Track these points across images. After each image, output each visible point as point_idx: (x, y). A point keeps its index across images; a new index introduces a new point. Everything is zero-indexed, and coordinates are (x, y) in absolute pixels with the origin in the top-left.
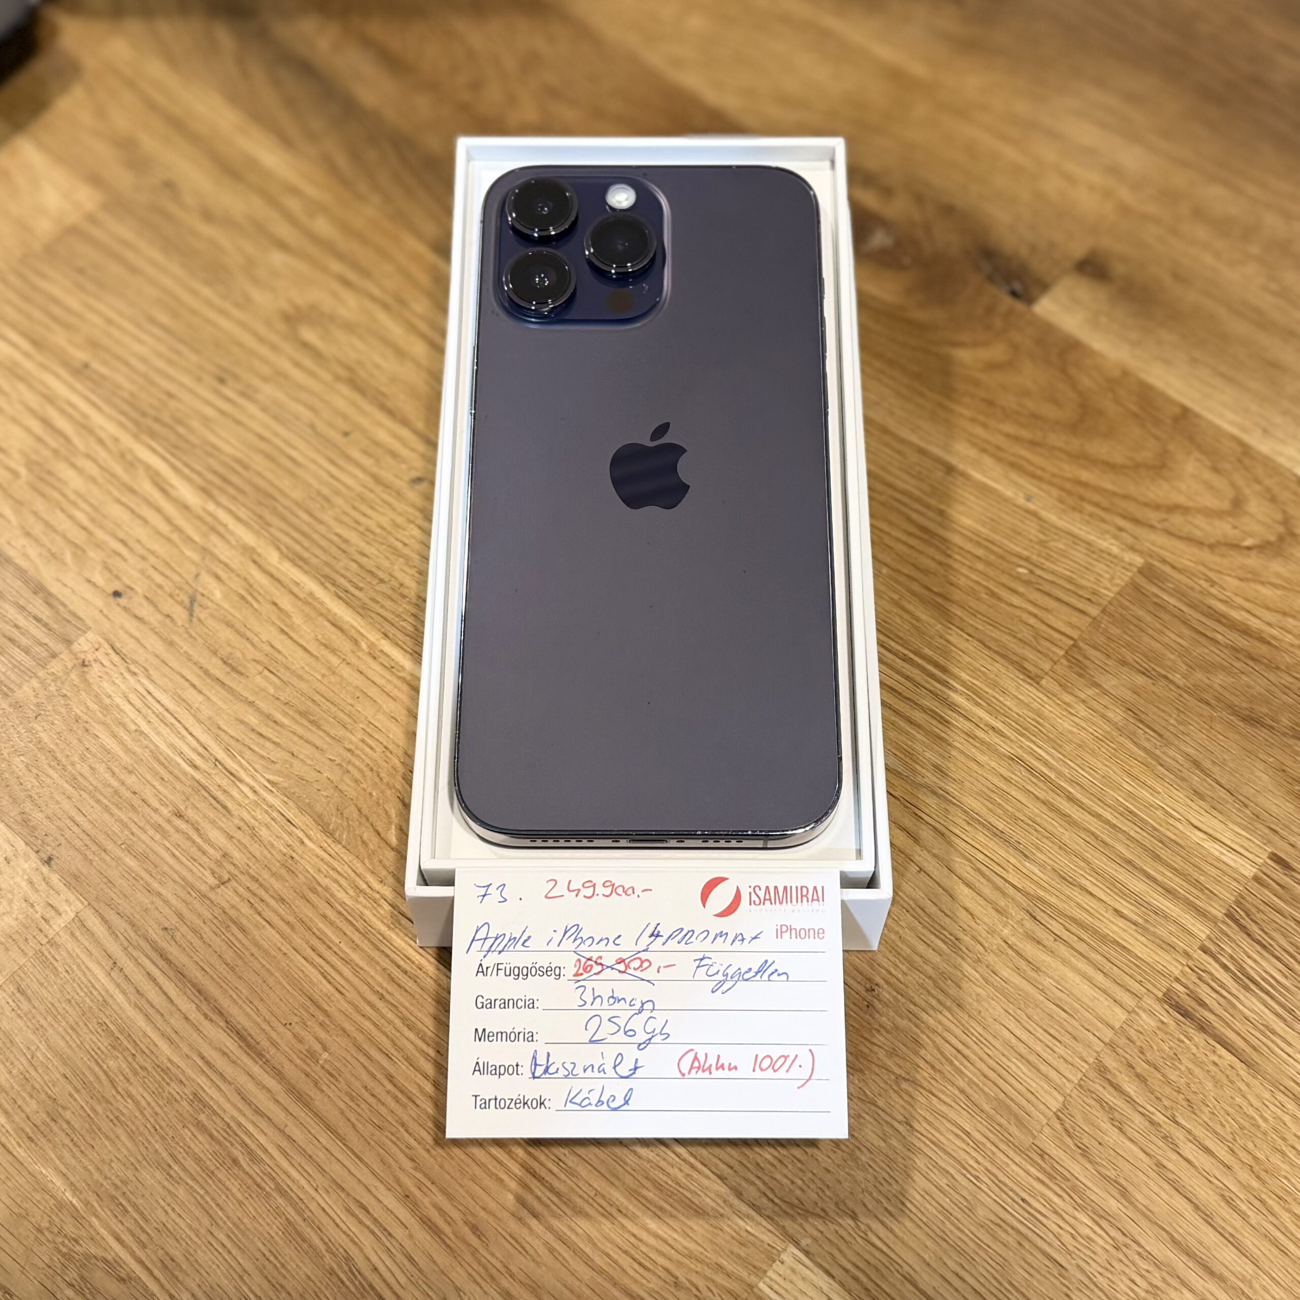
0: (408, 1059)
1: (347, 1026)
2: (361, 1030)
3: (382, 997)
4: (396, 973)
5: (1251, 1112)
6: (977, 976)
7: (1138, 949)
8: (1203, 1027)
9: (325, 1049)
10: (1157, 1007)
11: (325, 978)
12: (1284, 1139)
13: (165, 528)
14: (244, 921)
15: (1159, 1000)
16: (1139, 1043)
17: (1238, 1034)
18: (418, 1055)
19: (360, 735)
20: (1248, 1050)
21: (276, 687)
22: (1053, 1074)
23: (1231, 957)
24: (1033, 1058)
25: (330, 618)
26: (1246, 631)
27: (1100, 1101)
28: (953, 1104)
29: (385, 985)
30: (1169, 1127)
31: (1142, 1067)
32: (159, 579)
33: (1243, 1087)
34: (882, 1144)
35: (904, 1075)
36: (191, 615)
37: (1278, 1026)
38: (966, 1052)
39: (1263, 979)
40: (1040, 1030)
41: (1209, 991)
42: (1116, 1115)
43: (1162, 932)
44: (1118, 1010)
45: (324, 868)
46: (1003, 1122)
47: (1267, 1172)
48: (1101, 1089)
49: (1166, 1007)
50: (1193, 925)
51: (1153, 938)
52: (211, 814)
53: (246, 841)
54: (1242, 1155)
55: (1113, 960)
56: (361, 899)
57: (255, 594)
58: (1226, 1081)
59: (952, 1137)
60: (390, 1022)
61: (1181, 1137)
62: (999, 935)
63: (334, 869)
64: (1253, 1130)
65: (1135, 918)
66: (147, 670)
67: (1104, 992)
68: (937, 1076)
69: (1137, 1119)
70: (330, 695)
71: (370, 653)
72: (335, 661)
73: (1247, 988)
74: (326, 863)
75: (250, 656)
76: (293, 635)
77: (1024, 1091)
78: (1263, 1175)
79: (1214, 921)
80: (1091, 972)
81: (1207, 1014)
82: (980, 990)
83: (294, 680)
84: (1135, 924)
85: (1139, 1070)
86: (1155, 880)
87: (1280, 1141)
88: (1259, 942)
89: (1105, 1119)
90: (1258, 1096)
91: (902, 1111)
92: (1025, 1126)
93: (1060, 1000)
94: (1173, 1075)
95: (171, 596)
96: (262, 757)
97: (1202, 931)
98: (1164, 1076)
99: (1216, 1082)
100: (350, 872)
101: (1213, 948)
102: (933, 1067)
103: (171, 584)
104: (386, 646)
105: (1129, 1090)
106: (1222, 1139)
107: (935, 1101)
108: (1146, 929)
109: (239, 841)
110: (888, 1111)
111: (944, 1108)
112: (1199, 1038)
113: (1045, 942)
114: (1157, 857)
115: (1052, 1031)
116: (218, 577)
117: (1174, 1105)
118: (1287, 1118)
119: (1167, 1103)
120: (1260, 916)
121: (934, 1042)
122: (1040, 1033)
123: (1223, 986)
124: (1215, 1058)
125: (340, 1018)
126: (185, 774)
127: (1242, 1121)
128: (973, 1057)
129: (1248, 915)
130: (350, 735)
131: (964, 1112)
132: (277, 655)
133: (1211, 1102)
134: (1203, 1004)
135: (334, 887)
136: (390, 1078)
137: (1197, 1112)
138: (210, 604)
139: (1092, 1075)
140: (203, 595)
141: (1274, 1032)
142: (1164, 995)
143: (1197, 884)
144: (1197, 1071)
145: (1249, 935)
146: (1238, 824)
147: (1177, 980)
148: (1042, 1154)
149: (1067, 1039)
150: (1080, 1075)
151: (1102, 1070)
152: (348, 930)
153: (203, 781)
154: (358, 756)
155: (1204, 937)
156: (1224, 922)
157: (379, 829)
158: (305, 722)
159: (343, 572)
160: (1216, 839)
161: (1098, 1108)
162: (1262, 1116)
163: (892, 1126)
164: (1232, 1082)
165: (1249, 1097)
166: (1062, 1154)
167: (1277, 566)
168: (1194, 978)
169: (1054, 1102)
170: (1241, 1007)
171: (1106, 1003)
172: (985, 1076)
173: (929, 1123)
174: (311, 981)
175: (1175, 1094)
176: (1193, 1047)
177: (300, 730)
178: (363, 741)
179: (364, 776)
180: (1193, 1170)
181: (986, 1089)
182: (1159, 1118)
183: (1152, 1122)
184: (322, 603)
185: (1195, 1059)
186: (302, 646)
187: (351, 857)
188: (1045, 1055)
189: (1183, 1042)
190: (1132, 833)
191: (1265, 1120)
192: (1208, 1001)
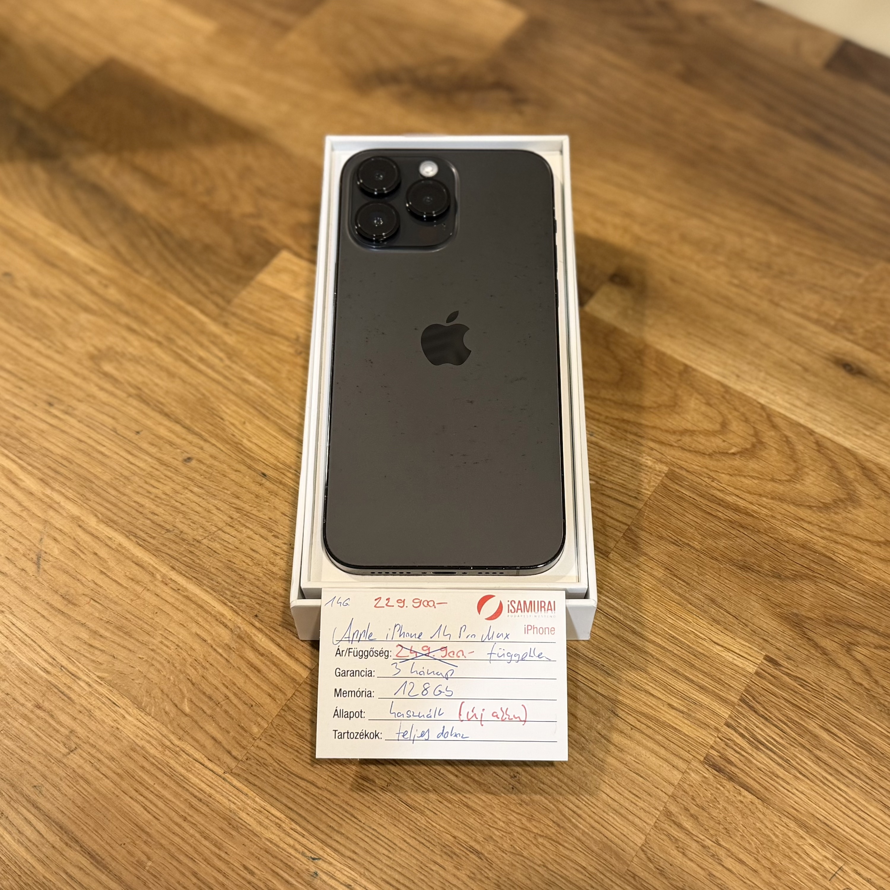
0: (206, 860)
1: (163, 842)
2: (172, 843)
3: (185, 819)
4: (194, 801)
5: (767, 832)
6: (583, 759)
7: (686, 730)
8: (731, 778)
9: (149, 859)
10: (700, 767)
11: (146, 809)
12: (790, 848)
13: (17, 509)
14: (88, 776)
15: (701, 762)
16: (691, 794)
17: (754, 780)
18: (212, 856)
19: (160, 639)
20: (762, 790)
21: (100, 612)
22: (637, 821)
23: (746, 728)
24: (623, 811)
25: (134, 560)
26: (736, 509)
27: (669, 836)
28: (574, 849)
29: (187, 810)
30: (715, 848)
31: (694, 809)
32: (15, 545)
33: (761, 816)
34: (528, 882)
35: (539, 833)
36: (39, 567)
37: (780, 772)
38: (580, 812)
39: (768, 741)
40: (627, 792)
41: (733, 752)
42: (680, 844)
43: (699, 716)
44: (676, 772)
45: (140, 733)
46: (607, 857)
47: (780, 871)
48: (669, 828)
49: (707, 766)
50: (720, 709)
51: (695, 721)
52: (61, 704)
53: (86, 720)
54: (764, 862)
55: (670, 738)
56: (167, 752)
57: (81, 548)
58: (749, 813)
59: (575, 872)
60: (192, 836)
61: (723, 855)
62: (595, 730)
63: (147, 734)
64: (769, 844)
65: (682, 708)
66: (11, 609)
67: (666, 760)
68: (562, 831)
69: (694, 845)
70: (137, 613)
71: (162, 582)
72: (139, 589)
73: (757, 748)
74: (141, 730)
75: (80, 591)
76: (109, 574)
77: (619, 834)
78: (779, 874)
79: (733, 704)
80: (657, 748)
81: (733, 769)
82: (585, 769)
83: (112, 606)
84: (682, 712)
85: (692, 812)
86: (692, 681)
87: (788, 850)
88: (763, 716)
89: (673, 848)
90: (771, 821)
91: (540, 858)
92: (622, 859)
93: (638, 769)
94: (715, 812)
95: (24, 555)
96: (93, 661)
97: (725, 712)
98: (709, 814)
99: (743, 815)
100: (158, 734)
101: (733, 723)
102: (558, 825)
103: (24, 547)
104: (173, 575)
105: (687, 826)
106: (750, 853)
107: (561, 848)
108: (690, 715)
109: (81, 721)
110: (531, 858)
111: (567, 853)
112: (729, 785)
113: (625, 731)
114: (692, 666)
115: (635, 792)
116: (55, 540)
117: (717, 833)
118: (790, 834)
119: (712, 832)
120: (761, 699)
121: (558, 808)
122: (627, 794)
123: (742, 748)
124: (741, 798)
125: (157, 836)
126: (41, 677)
127: (762, 839)
128: (584, 815)
129: (754, 699)
130: (151, 639)
131: (580, 854)
132: (99, 589)
133: (741, 828)
134: (730, 762)
135: (148, 746)
136: (195, 874)
137: (733, 836)
138: (51, 559)
139: (663, 818)
140: (46, 553)
141: (777, 776)
142: (705, 759)
143: (719, 681)
144: (730, 808)
145: (756, 712)
146: (742, 638)
147: (712, 747)
148: (634, 876)
149: (644, 796)
150: (655, 820)
151: (668, 814)
152: (159, 775)
153: (53, 681)
154: (158, 653)
155: (727, 716)
156: (739, 705)
157: (176, 702)
158: (121, 634)
159: (141, 527)
160: (729, 650)
161: (668, 840)
162: (774, 834)
163: (535, 869)
164: (753, 813)
165: (765, 822)
166: (647, 875)
167: (753, 464)
168: (723, 745)
169: (639, 840)
170: (755, 761)
171: (668, 768)
172: (593, 828)
173: (559, 864)
174: (136, 813)
175: (717, 825)
176: (726, 792)
177: (118, 640)
178: (161, 642)
179: (163, 666)
180: (732, 876)
181: (594, 836)
182: (708, 843)
183: (704, 846)
184: (128, 550)
185: (728, 800)
186: (116, 581)
187: (158, 724)
188: (631, 808)
189: (719, 789)
190: (675, 652)
191: (777, 836)
192: (733, 759)
